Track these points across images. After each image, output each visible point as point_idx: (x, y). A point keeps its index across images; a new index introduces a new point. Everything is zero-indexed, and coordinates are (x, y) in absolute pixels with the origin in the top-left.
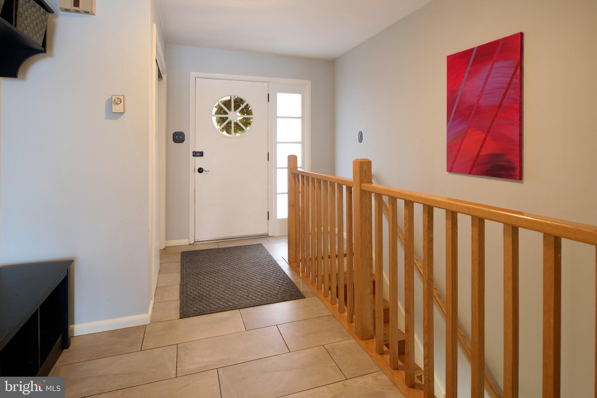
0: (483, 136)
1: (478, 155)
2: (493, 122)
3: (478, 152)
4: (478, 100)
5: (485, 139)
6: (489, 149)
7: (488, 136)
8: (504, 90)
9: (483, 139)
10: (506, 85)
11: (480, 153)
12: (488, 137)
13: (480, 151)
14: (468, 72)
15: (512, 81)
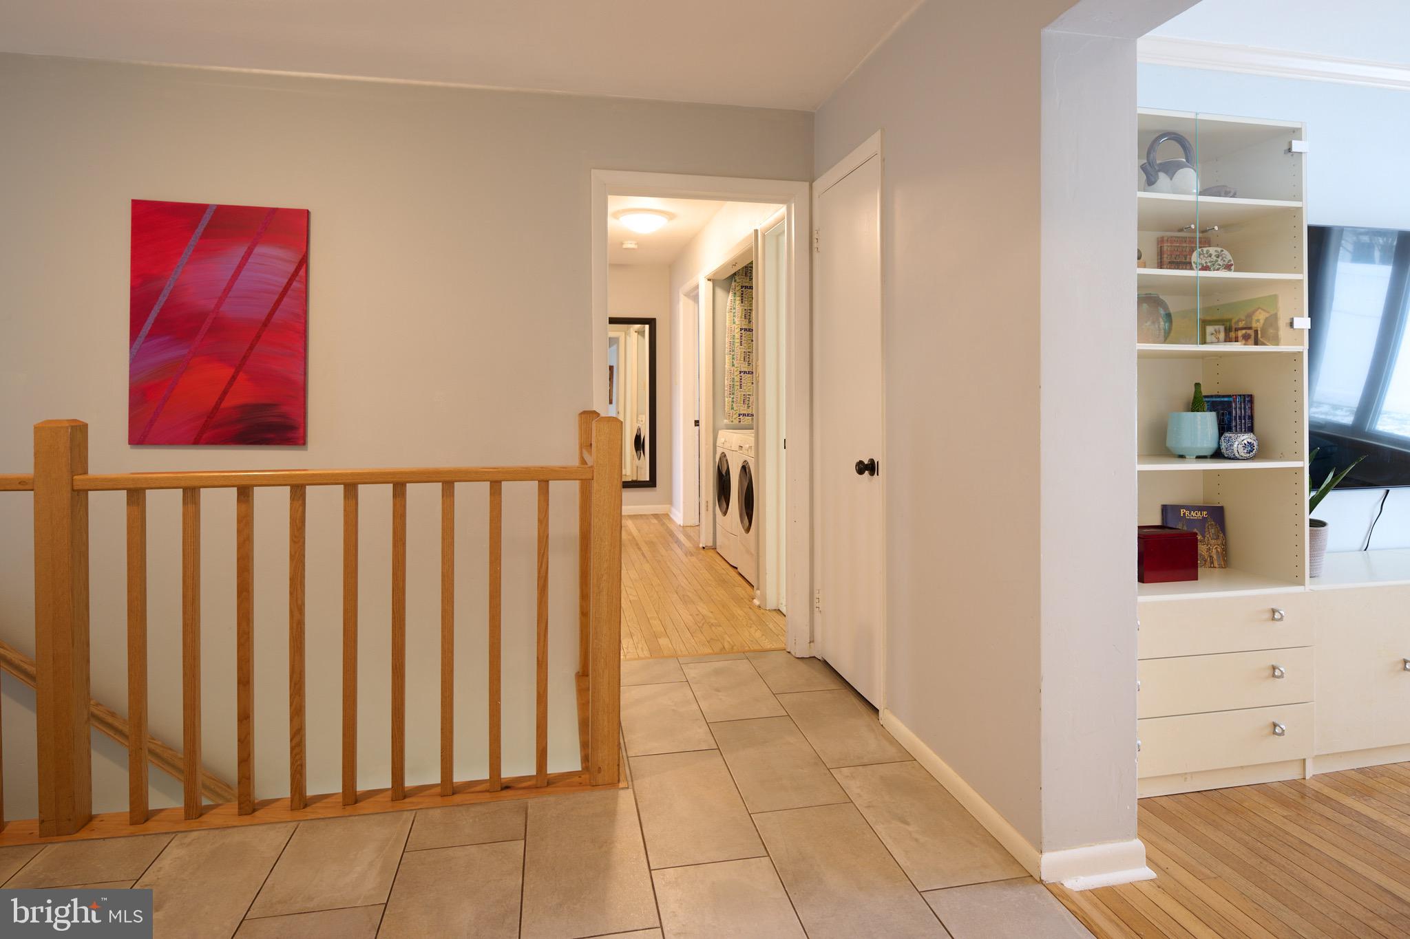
0: (230, 372)
1: (217, 406)
2: (251, 348)
3: (217, 402)
4: (218, 306)
5: (234, 378)
6: (242, 395)
7: (241, 373)
8: (276, 297)
9: (229, 378)
10: (281, 290)
11: (221, 403)
12: (242, 375)
13: (221, 399)
14: (192, 248)
15: (291, 285)
